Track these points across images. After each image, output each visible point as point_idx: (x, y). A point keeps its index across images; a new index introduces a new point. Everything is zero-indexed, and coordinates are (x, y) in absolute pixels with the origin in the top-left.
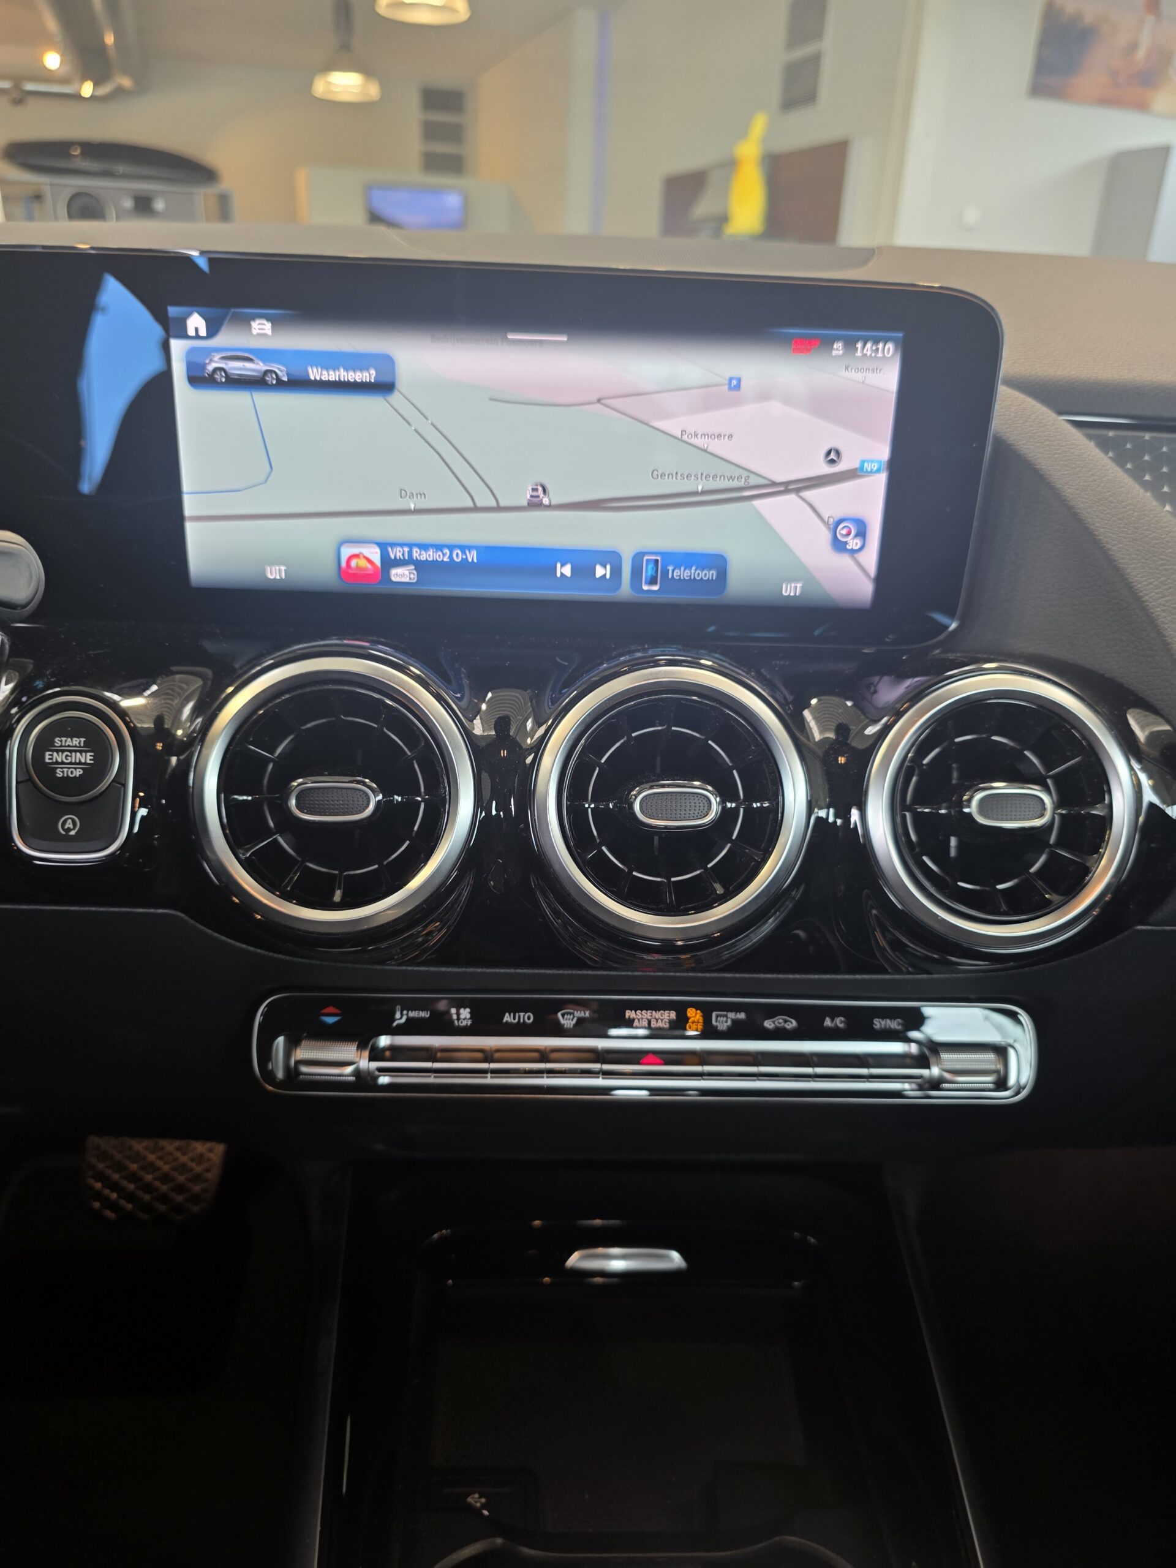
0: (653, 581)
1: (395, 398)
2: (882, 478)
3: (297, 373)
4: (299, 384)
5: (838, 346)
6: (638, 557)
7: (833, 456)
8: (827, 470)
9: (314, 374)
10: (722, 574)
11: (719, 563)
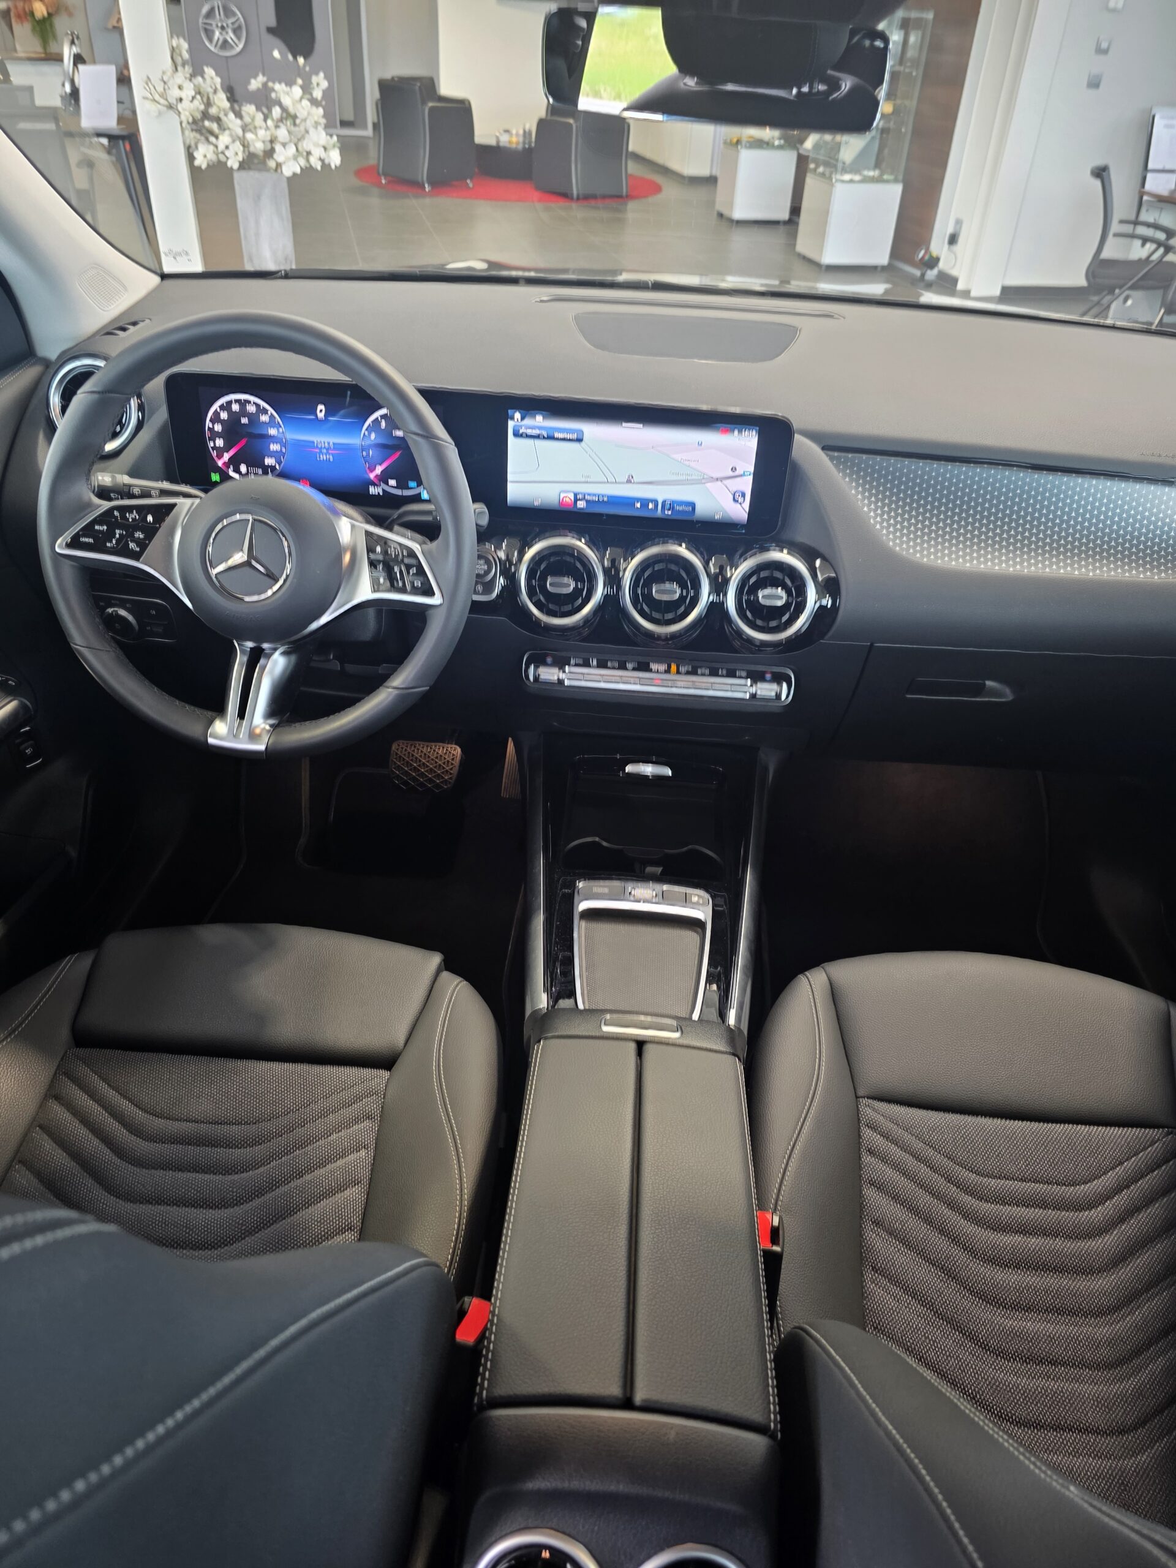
0: (669, 510)
1: (583, 444)
2: (751, 477)
3: (551, 434)
4: (551, 438)
5: (736, 432)
6: (664, 503)
7: (734, 469)
8: (731, 474)
9: (557, 435)
10: (694, 509)
11: (693, 505)
